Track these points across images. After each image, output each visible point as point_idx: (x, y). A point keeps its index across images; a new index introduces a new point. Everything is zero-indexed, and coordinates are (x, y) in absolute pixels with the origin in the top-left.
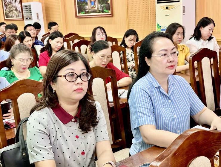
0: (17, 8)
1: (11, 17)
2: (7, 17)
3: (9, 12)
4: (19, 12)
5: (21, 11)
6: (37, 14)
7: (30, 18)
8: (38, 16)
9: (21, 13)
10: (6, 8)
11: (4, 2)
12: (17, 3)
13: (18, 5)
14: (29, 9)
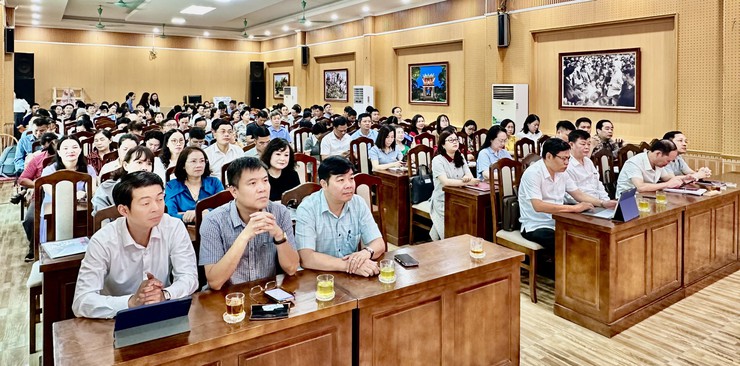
0: (342, 89)
1: (334, 98)
2: (328, 97)
3: (332, 93)
4: (344, 93)
5: (346, 92)
6: (369, 97)
7: (361, 102)
8: (369, 100)
9: (346, 95)
10: (329, 88)
11: (327, 82)
12: (342, 84)
13: (343, 86)
14: (360, 91)
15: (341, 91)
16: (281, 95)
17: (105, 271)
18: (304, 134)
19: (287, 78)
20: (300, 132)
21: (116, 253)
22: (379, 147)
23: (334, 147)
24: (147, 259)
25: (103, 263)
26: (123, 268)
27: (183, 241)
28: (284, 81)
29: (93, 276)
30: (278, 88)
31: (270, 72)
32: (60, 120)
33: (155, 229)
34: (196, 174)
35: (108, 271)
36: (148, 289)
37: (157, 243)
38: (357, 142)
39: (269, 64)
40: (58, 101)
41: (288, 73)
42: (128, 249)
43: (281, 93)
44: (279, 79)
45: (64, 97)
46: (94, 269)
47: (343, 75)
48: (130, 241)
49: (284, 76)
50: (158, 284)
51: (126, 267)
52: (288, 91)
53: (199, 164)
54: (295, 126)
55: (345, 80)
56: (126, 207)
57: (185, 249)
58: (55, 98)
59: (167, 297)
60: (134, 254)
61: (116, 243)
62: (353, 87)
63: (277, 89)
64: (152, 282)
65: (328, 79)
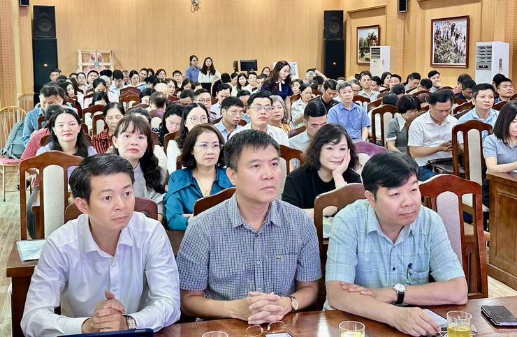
0: (459, 48)
1: (445, 62)
2: (436, 61)
3: (443, 54)
4: (462, 54)
5: (465, 52)
6: (501, 60)
7: (487, 67)
8: (500, 64)
9: (465, 57)
10: (438, 47)
11: (436, 39)
12: (459, 41)
13: (461, 44)
14: (486, 52)
15: (457, 50)
16: (368, 59)
17: (62, 283)
18: (387, 115)
19: (376, 34)
20: (382, 112)
21: (75, 260)
22: (499, 136)
23: (430, 135)
24: (115, 272)
25: (59, 273)
26: (86, 281)
27: (161, 252)
28: (372, 37)
29: (46, 288)
30: (364, 49)
31: (352, 25)
32: (82, 92)
33: (125, 231)
34: (206, 163)
35: (67, 284)
36: (103, 312)
37: (128, 252)
38: (465, 128)
39: (351, 13)
40: (84, 67)
41: (377, 26)
42: (91, 256)
43: (367, 55)
44: (365, 34)
45: (90, 63)
46: (48, 279)
47: (461, 26)
48: (93, 247)
49: (371, 31)
50: (117, 308)
51: (89, 280)
52: (377, 53)
53: (210, 150)
54: (377, 103)
55: (464, 33)
56: (84, 201)
57: (163, 263)
58: (80, 64)
59: (132, 326)
60: (99, 265)
61: (75, 247)
62: (476, 44)
63: (362, 50)
64: (109, 303)
65: (438, 33)
